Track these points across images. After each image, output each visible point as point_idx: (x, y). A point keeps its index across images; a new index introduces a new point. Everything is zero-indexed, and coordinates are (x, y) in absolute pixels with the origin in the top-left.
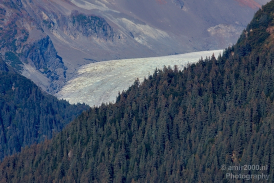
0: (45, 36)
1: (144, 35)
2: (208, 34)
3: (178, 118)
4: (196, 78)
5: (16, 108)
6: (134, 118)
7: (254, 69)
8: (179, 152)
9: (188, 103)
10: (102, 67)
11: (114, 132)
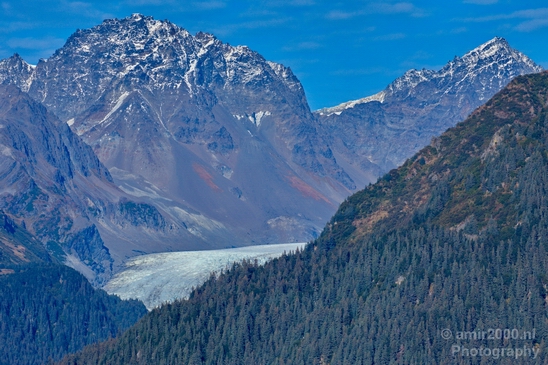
0: (90, 225)
1: (198, 226)
2: (267, 227)
3: (260, 317)
4: (280, 274)
5: (63, 302)
6: (211, 317)
7: (344, 265)
8: (261, 355)
9: (272, 301)
10: (152, 259)
11: (188, 332)
